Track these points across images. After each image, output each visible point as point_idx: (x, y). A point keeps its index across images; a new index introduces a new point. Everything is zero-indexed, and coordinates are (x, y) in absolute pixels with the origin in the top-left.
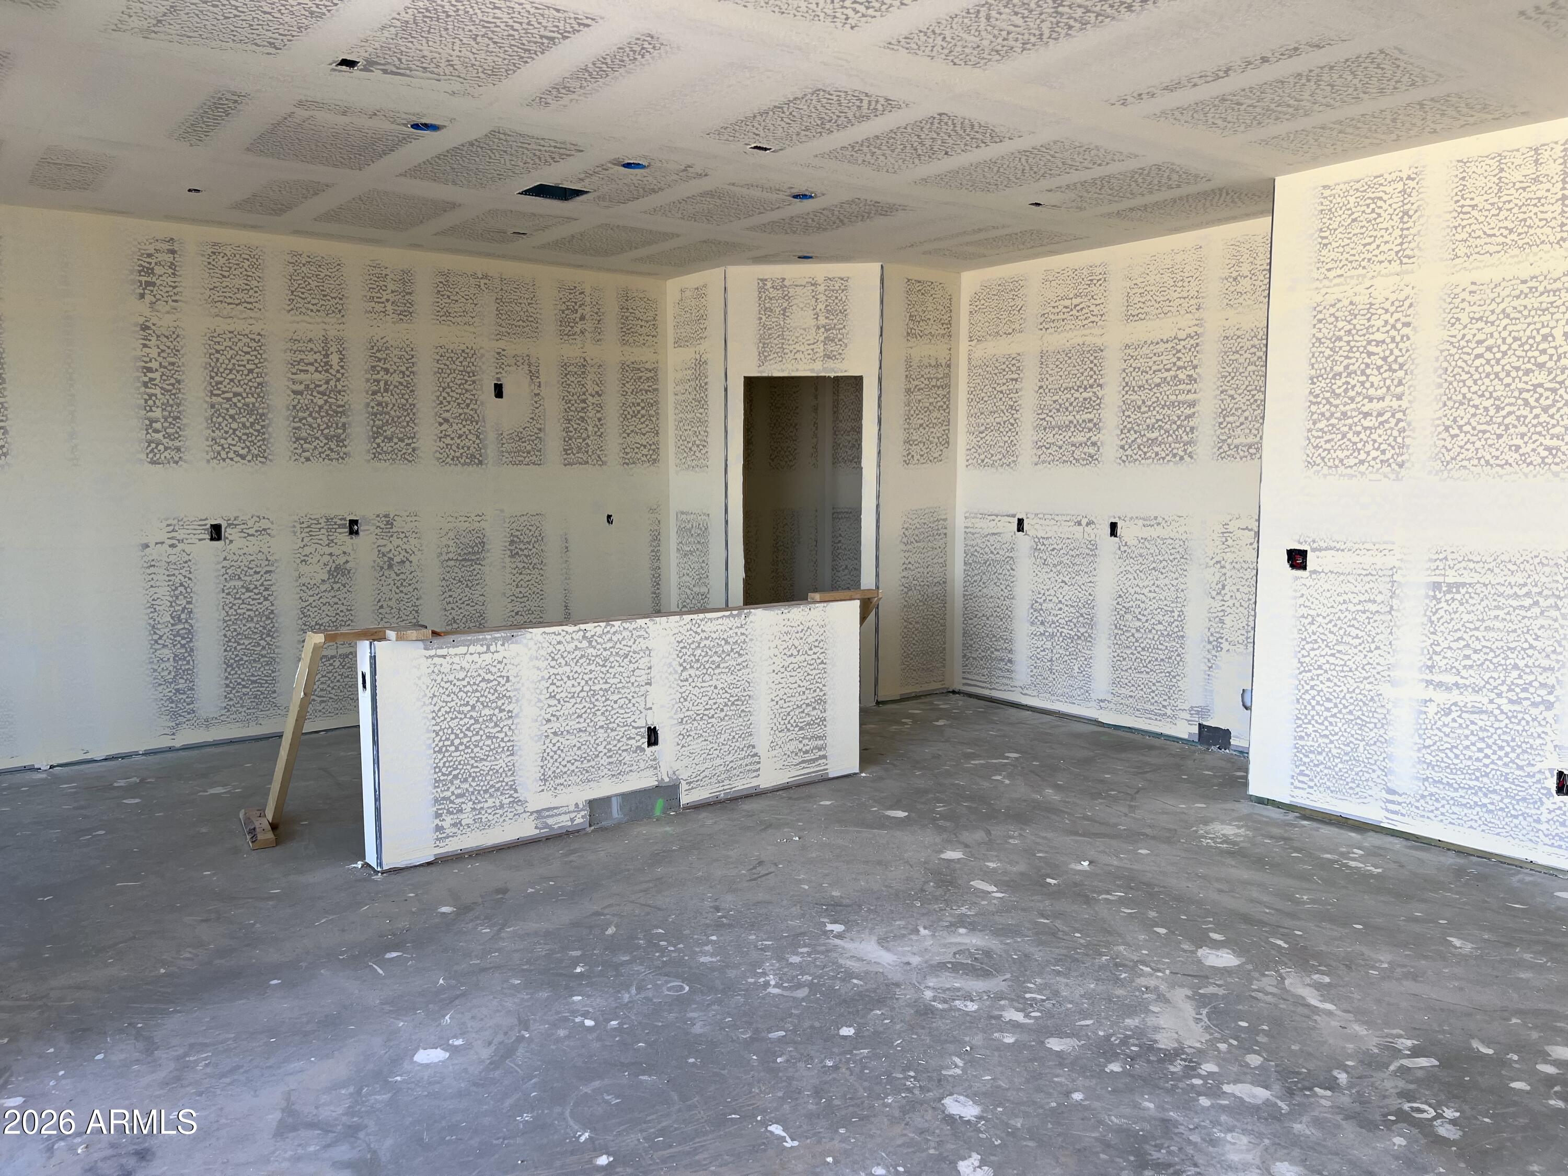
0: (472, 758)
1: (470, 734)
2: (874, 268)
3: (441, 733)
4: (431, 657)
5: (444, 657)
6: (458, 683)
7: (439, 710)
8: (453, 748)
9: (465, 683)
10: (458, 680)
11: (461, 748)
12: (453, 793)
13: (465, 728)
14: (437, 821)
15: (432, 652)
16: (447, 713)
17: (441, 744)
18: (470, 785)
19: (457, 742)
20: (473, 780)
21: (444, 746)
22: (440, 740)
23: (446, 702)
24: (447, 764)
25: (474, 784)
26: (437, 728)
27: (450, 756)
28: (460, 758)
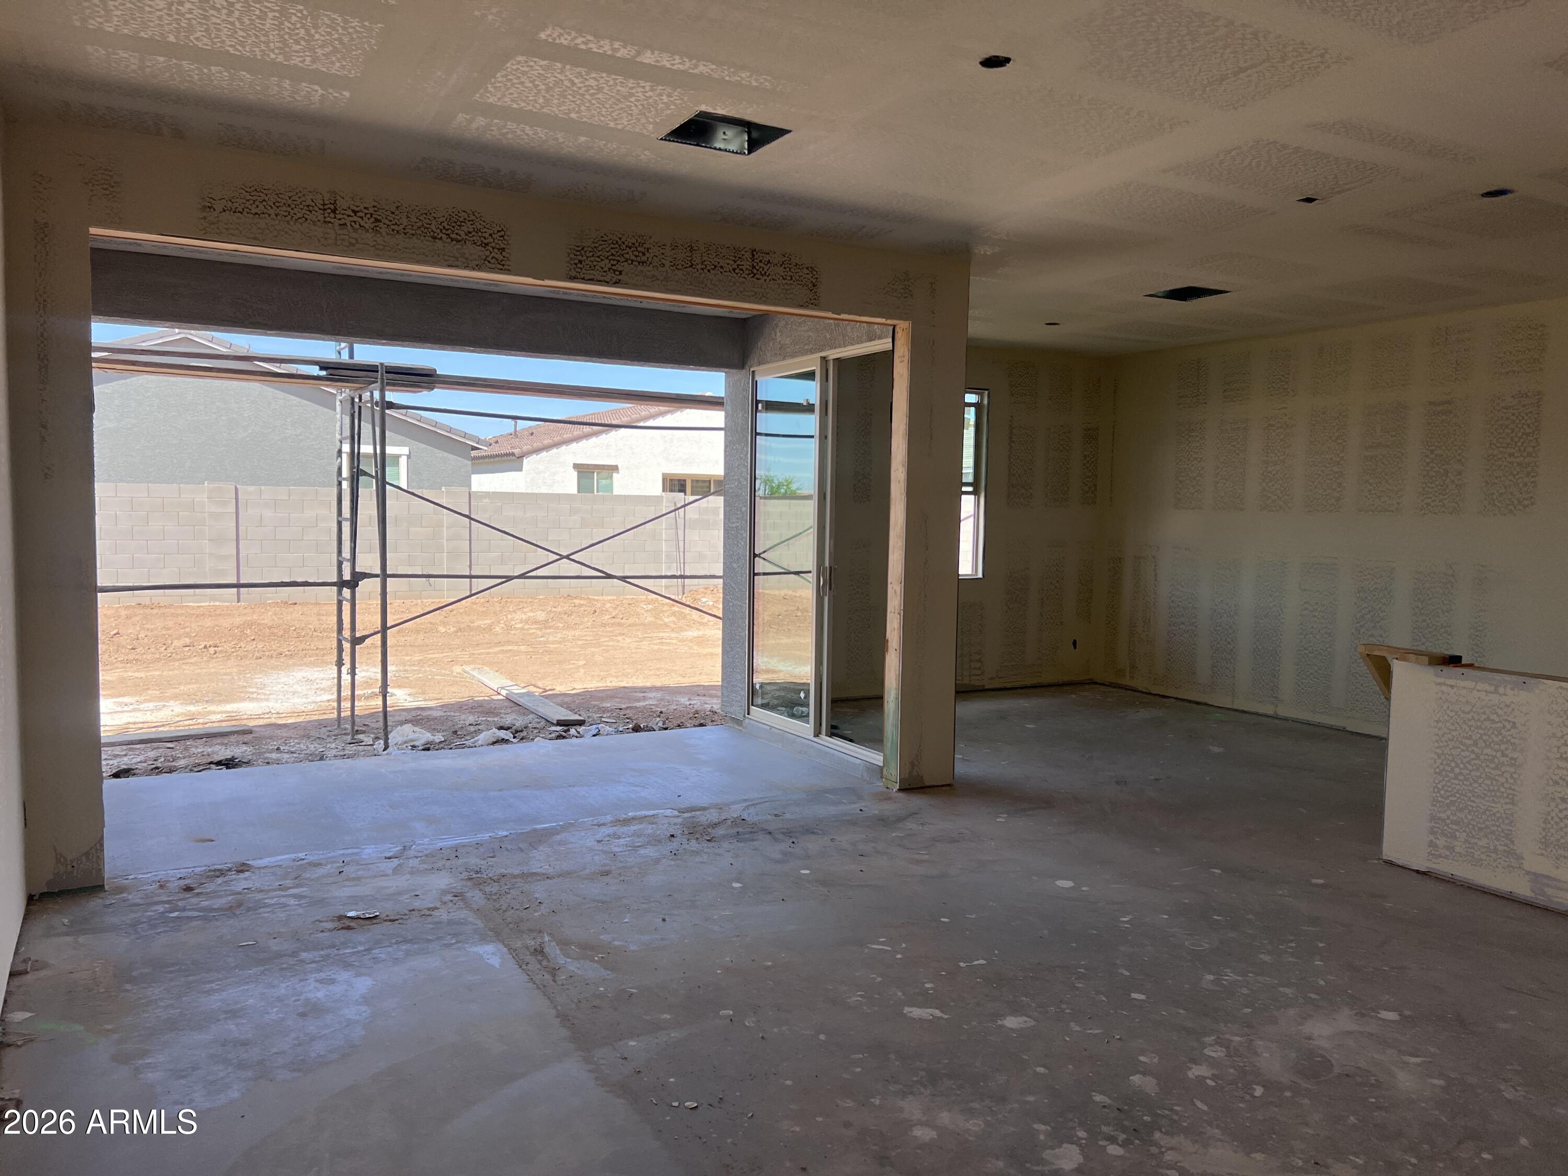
0: (1470, 791)
1: (1470, 767)
3: (1443, 757)
4: (1439, 684)
5: (1452, 687)
6: (1462, 715)
7: (1443, 735)
8: (1452, 775)
9: (1469, 716)
10: (1464, 712)
11: (1461, 778)
12: (1448, 818)
13: (1466, 760)
14: (1432, 837)
15: (1442, 680)
16: (1450, 740)
17: (1441, 767)
18: (1466, 816)
19: (1457, 770)
20: (1470, 812)
21: (1444, 769)
22: (1442, 764)
23: (1450, 730)
24: (1446, 788)
25: (1470, 817)
26: (1439, 751)
27: (1449, 781)
28: (1458, 787)
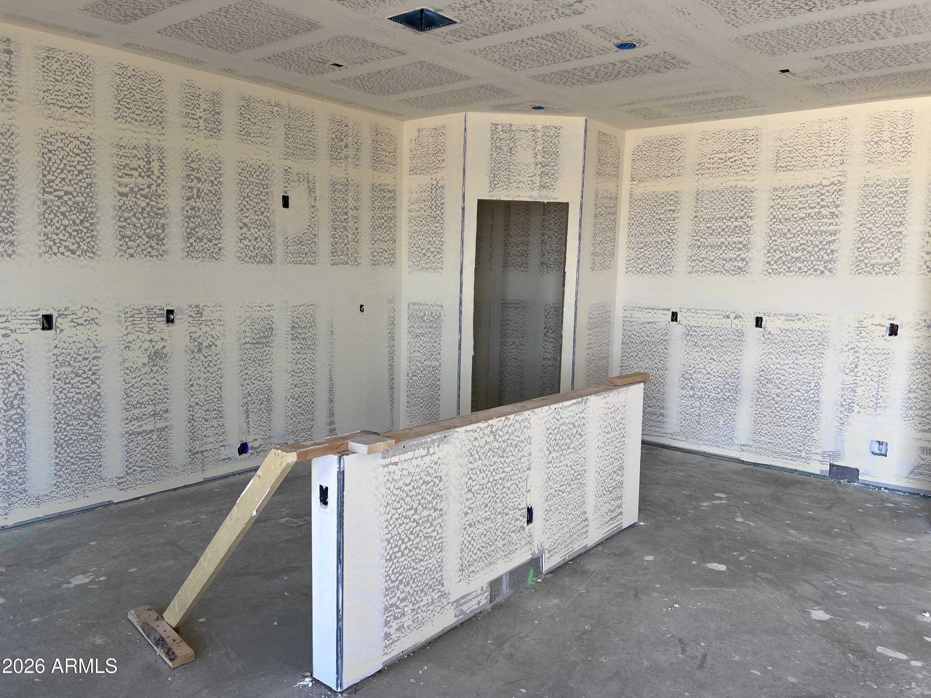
0: (413, 560)
1: (412, 537)
2: (580, 121)
3: (392, 541)
4: (387, 465)
5: (396, 464)
6: (406, 489)
7: (391, 518)
8: (399, 554)
9: (410, 487)
10: (406, 485)
11: (406, 552)
12: (398, 598)
13: (409, 532)
14: (386, 629)
15: (387, 461)
16: (397, 519)
17: (391, 552)
18: (411, 588)
19: (403, 547)
20: (414, 582)
21: (393, 553)
22: (391, 548)
23: (397, 509)
24: (395, 572)
25: (414, 586)
26: (389, 536)
27: (398, 562)
28: (405, 562)
